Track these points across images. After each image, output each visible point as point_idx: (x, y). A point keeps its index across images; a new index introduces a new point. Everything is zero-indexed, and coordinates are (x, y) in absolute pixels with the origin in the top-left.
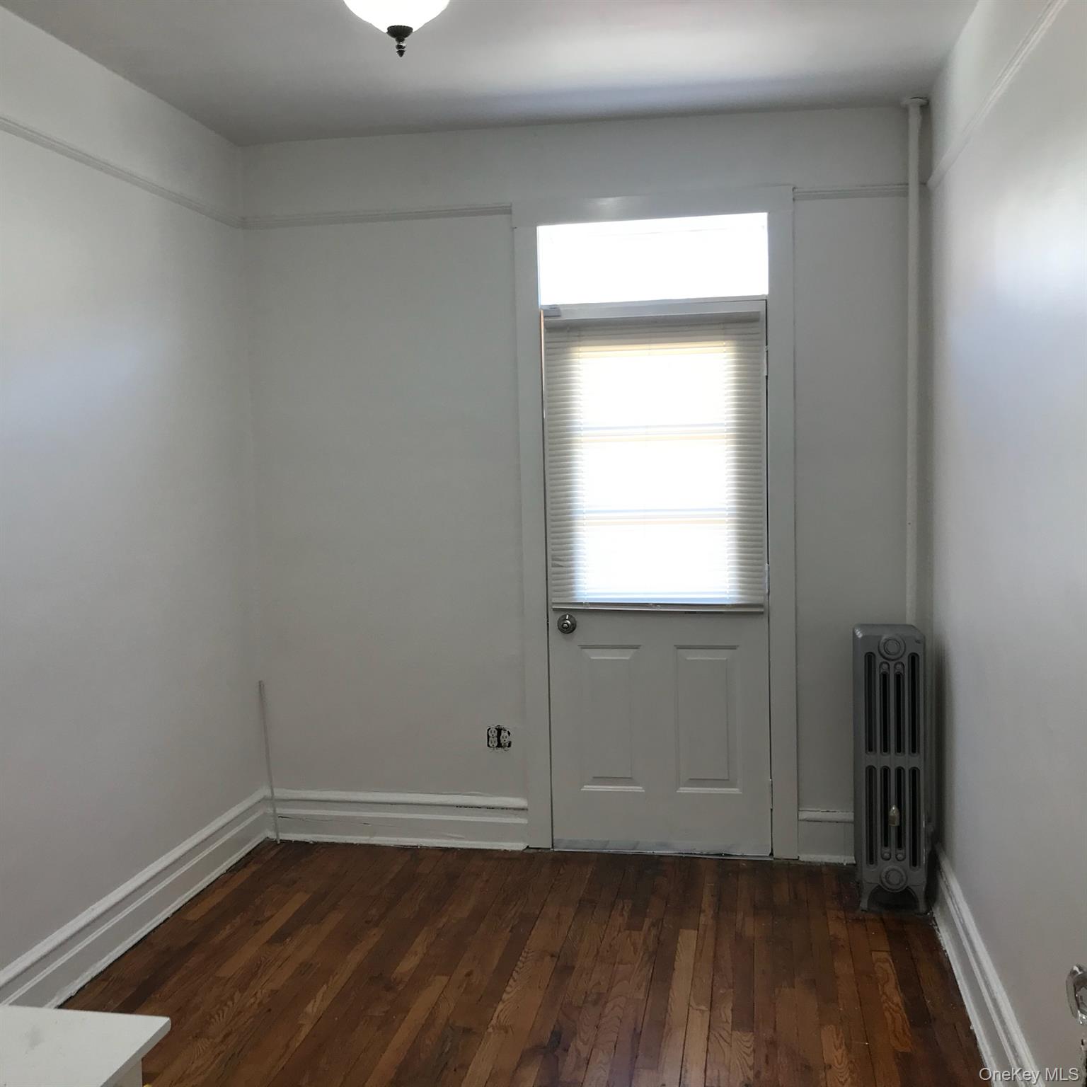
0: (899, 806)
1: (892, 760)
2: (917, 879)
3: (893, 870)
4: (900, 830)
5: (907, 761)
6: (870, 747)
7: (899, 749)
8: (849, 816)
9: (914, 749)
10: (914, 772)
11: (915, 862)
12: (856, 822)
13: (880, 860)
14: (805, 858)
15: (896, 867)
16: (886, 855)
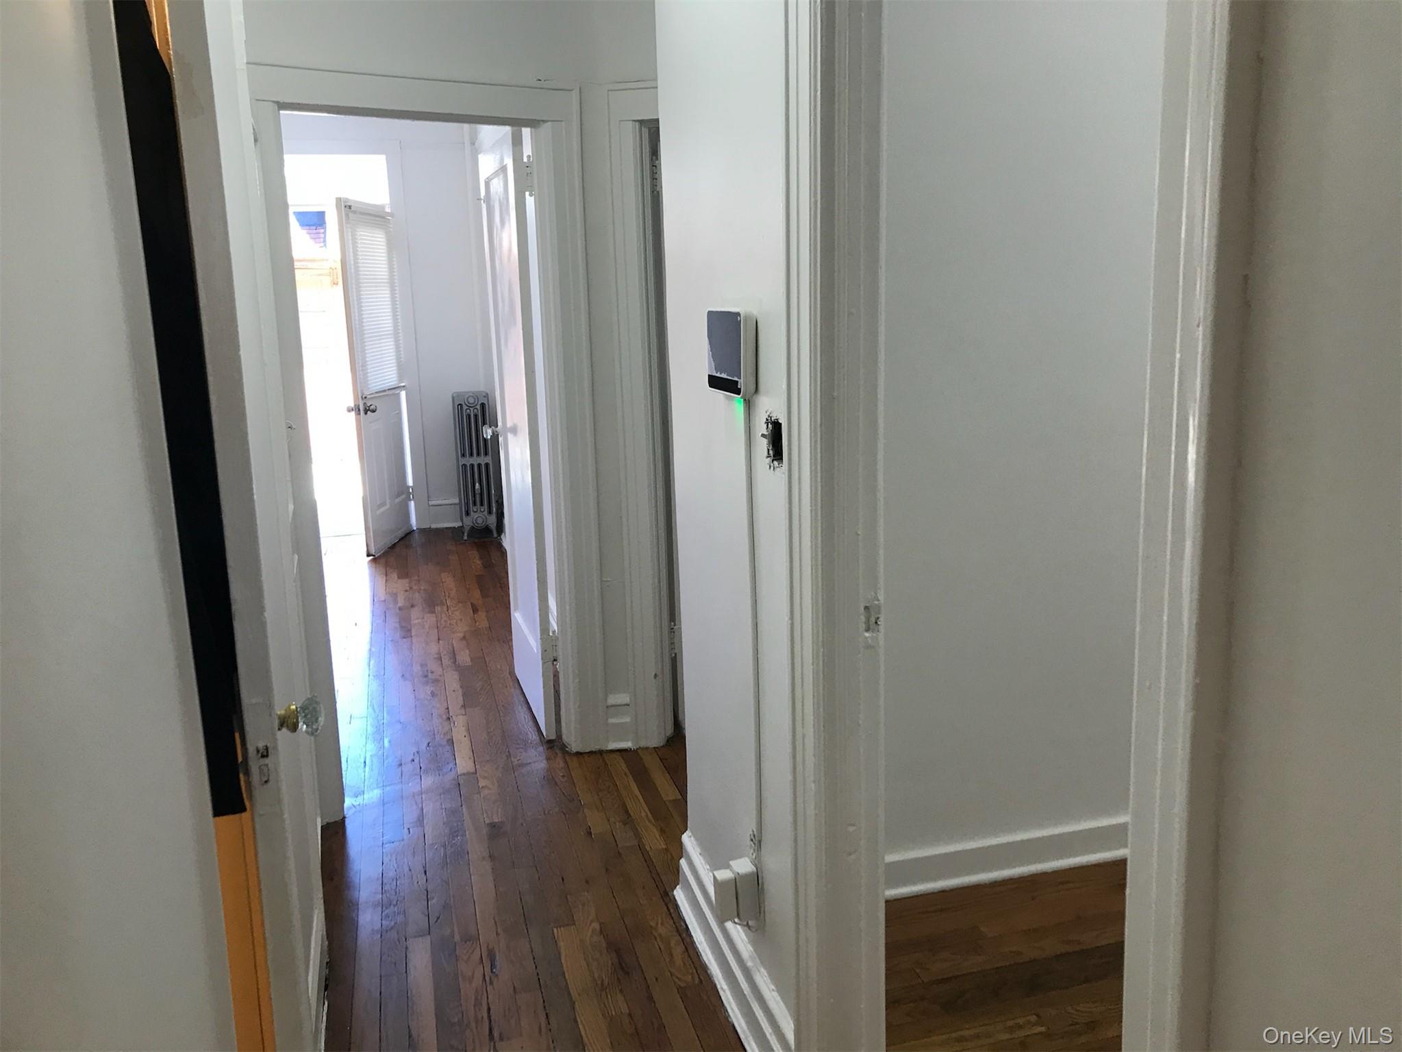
0: (480, 484)
1: (475, 460)
2: (492, 520)
3: (479, 517)
4: (481, 494)
5: (483, 460)
6: (463, 455)
7: (478, 454)
8: (457, 501)
9: (486, 454)
10: (487, 465)
11: (490, 512)
12: (460, 503)
13: (472, 513)
14: (434, 526)
15: (480, 515)
16: (475, 510)
